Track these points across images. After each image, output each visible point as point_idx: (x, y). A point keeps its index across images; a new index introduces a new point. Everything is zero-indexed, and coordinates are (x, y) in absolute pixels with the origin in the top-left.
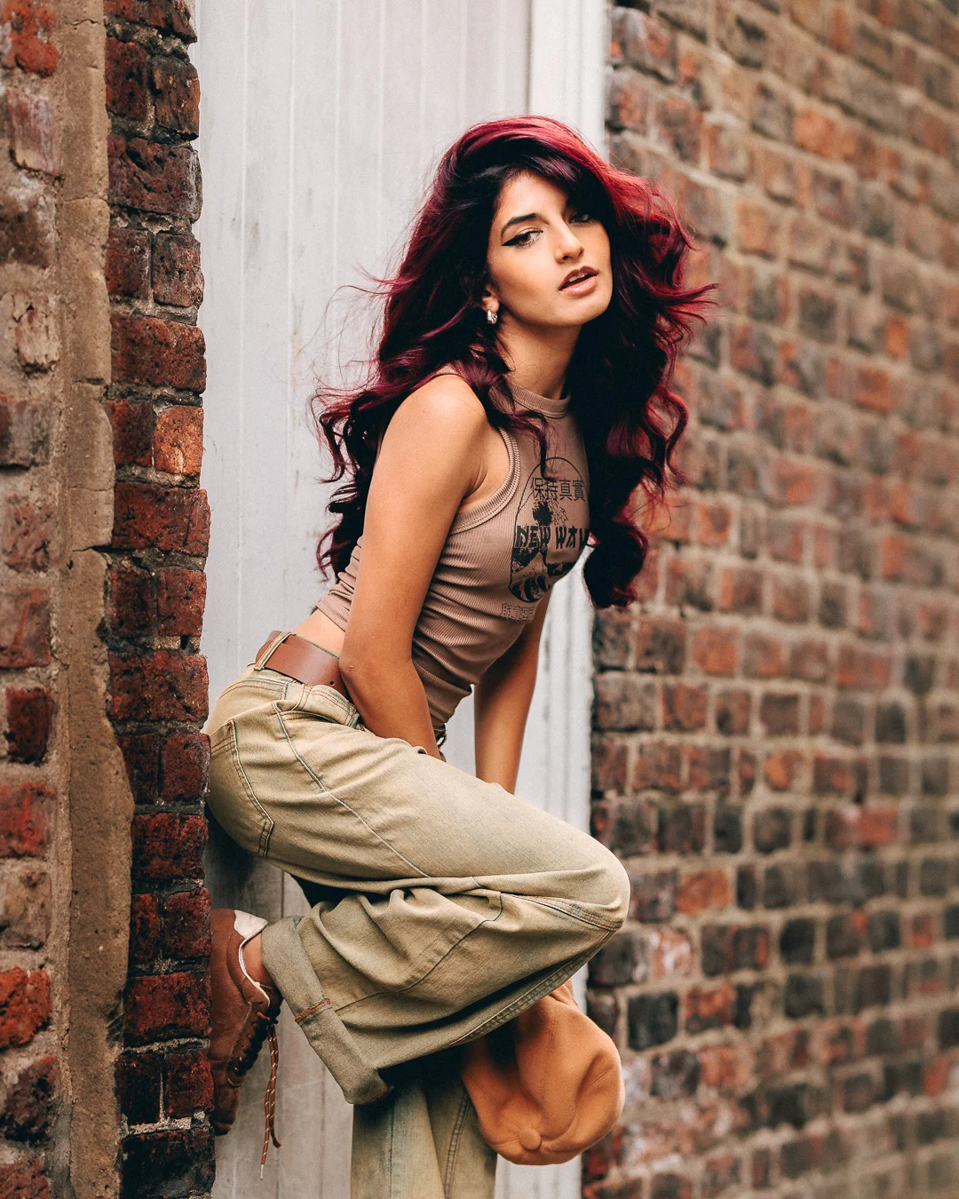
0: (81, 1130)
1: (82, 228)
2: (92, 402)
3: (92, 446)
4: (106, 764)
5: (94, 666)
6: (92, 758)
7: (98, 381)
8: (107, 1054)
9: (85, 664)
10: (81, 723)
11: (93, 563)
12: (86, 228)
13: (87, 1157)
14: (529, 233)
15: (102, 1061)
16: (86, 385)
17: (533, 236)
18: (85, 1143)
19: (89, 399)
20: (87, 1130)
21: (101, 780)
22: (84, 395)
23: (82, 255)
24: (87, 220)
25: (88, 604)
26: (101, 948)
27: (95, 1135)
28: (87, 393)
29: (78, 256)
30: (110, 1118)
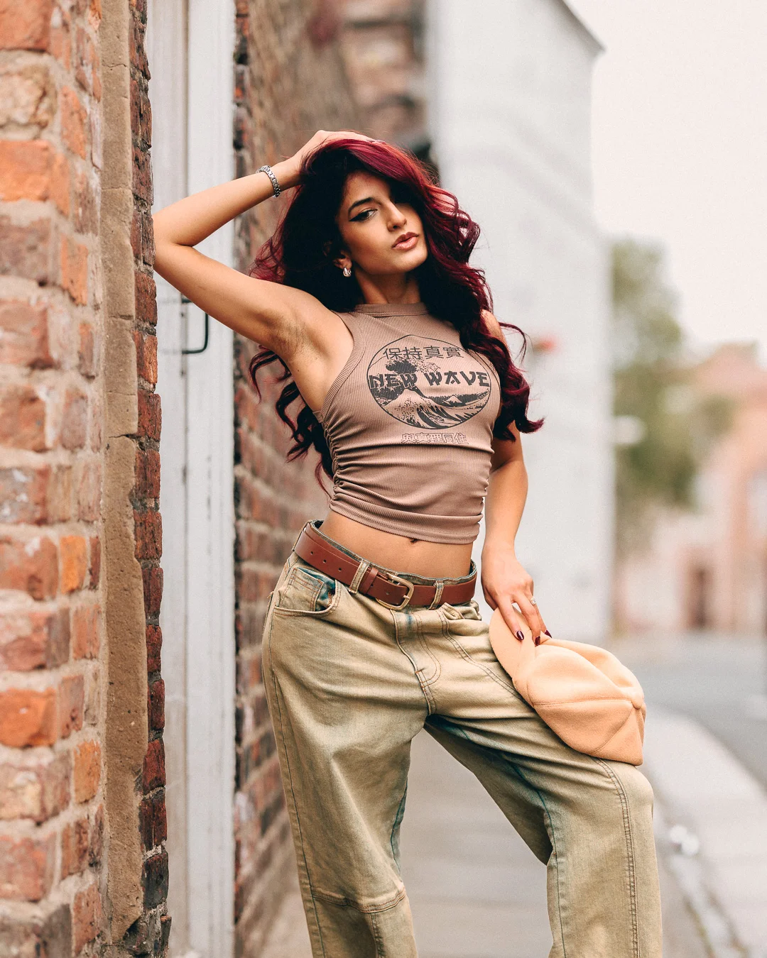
0: (117, 858)
1: (116, 209)
2: (125, 332)
3: (125, 363)
4: (137, 590)
5: (126, 520)
6: (126, 586)
7: (129, 317)
8: (134, 801)
9: (119, 518)
10: (116, 561)
11: (126, 446)
12: (119, 209)
13: (122, 877)
14: (368, 211)
15: (132, 806)
16: (120, 319)
17: (371, 213)
18: (120, 867)
19: (122, 330)
20: (122, 857)
21: (133, 602)
22: (118, 327)
23: (116, 228)
24: (121, 204)
25: (122, 476)
26: (133, 723)
27: (127, 860)
28: (121, 325)
29: (112, 228)
30: (137, 847)
